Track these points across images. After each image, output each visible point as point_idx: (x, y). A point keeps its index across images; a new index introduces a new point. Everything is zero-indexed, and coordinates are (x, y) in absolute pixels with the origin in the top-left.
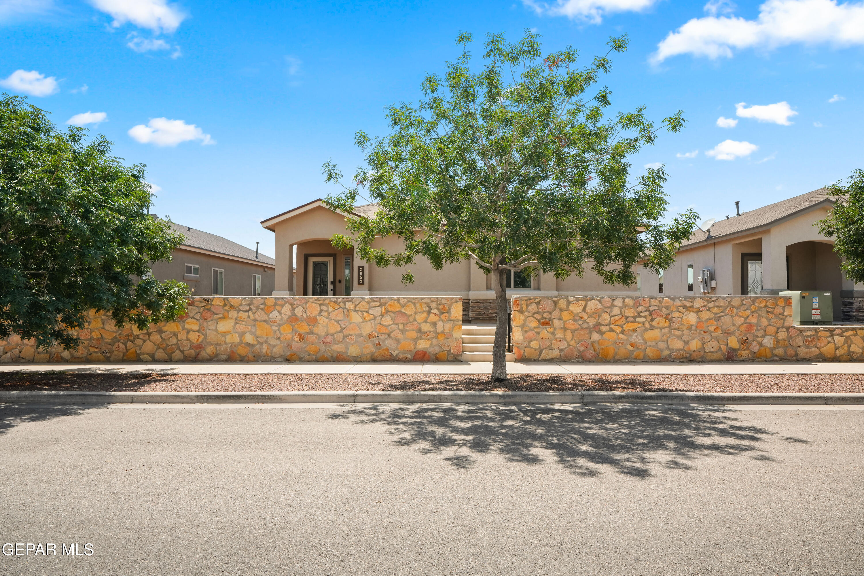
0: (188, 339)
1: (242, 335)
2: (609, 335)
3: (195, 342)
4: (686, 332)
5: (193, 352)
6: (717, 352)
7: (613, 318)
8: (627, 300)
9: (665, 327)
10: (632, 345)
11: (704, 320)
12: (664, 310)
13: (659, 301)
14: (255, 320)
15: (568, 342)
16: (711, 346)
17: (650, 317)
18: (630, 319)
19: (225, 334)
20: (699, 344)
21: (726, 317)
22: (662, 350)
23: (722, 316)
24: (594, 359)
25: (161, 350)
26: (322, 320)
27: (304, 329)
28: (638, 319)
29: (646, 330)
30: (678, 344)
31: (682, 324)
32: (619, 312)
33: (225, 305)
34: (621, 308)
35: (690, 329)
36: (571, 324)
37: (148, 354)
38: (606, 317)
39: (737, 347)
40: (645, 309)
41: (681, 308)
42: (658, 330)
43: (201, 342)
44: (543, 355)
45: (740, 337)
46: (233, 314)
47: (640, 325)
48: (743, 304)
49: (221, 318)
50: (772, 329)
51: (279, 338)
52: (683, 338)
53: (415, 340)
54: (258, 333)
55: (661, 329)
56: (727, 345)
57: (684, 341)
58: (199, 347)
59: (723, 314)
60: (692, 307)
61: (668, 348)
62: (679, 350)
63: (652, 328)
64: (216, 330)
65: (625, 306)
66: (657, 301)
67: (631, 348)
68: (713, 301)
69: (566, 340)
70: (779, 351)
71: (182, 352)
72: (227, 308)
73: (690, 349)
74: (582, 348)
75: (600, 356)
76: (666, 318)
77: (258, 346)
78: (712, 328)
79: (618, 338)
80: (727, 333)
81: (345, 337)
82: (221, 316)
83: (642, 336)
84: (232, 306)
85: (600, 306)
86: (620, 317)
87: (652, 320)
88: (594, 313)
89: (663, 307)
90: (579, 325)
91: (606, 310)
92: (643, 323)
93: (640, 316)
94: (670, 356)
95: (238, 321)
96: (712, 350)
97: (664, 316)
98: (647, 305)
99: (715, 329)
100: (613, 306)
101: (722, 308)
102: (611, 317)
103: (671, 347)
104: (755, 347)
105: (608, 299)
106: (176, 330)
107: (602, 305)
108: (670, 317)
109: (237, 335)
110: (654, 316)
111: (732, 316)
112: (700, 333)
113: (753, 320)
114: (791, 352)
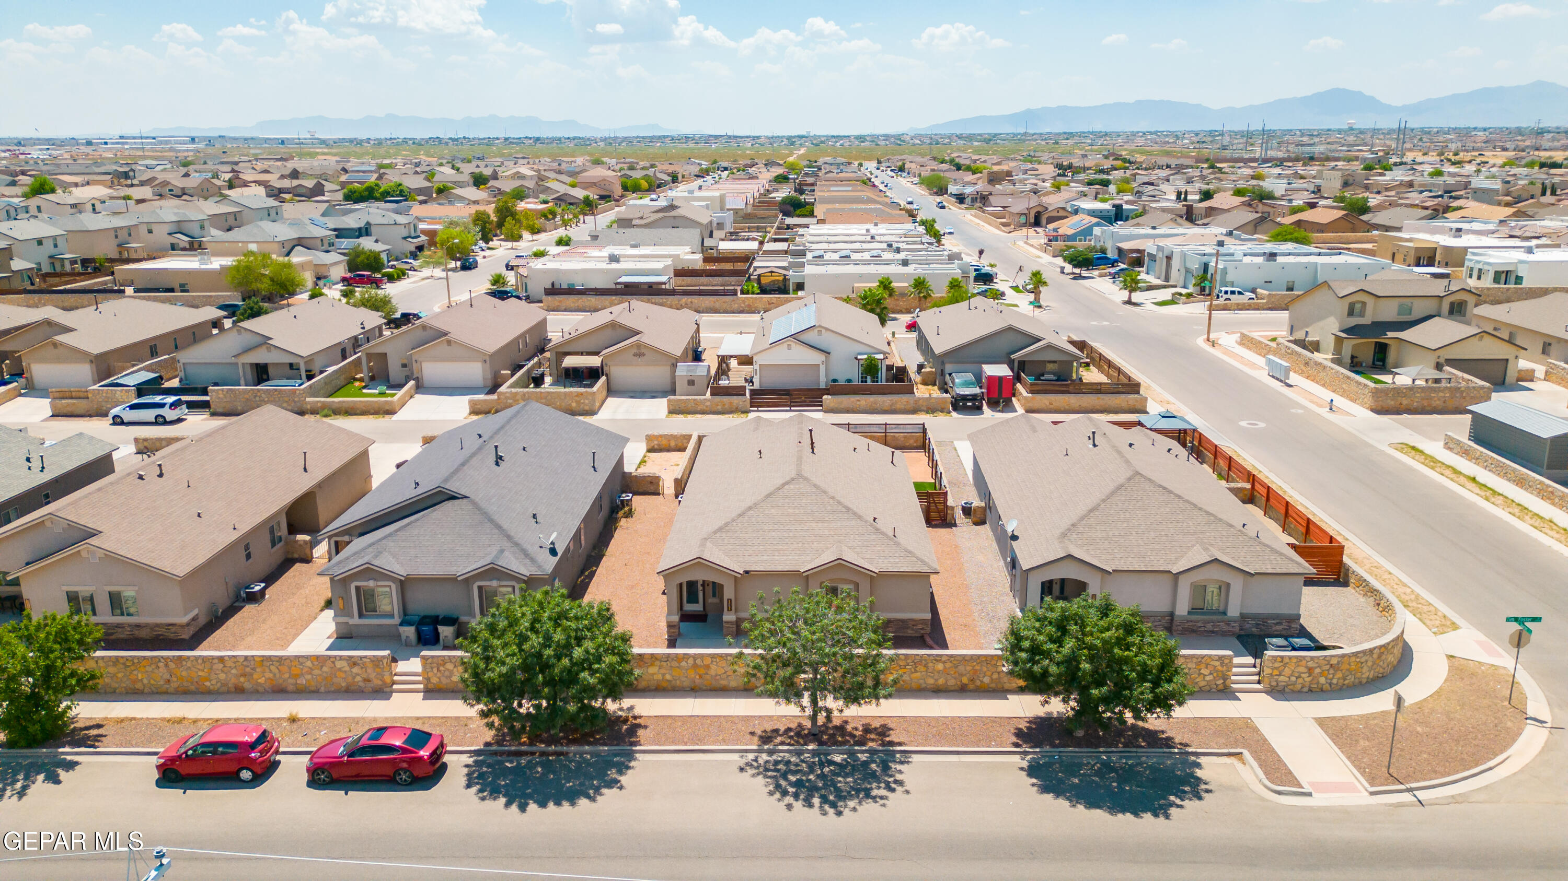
1: (664, 675)
4: (936, 674)
6: (954, 687)
7: (892, 666)
8: (901, 656)
10: (903, 681)
11: (947, 668)
12: (923, 662)
13: (921, 657)
14: (671, 666)
16: (952, 682)
17: (915, 666)
18: (902, 667)
19: (653, 675)
20: (944, 681)
21: (961, 666)
22: (921, 686)
23: (959, 665)
26: (713, 667)
27: (702, 671)
28: (907, 667)
29: (912, 673)
30: (931, 681)
31: (934, 670)
33: (652, 658)
34: (897, 660)
35: (939, 672)
39: (967, 683)
40: (912, 661)
41: (934, 661)
45: (969, 677)
46: (658, 663)
47: (909, 670)
48: (972, 659)
49: (650, 666)
50: (989, 673)
51: (686, 677)
52: (935, 677)
54: (674, 674)
56: (961, 682)
57: (935, 680)
60: (940, 660)
61: (925, 685)
63: (916, 671)
65: (899, 659)
66: (919, 657)
67: (903, 683)
68: (954, 657)
70: (993, 685)
73: (938, 684)
76: (925, 667)
77: (674, 683)
80: (962, 675)
82: (650, 664)
83: (910, 676)
84: (656, 658)
86: (896, 665)
89: (923, 660)
92: (910, 668)
93: (908, 665)
94: (926, 689)
95: (660, 667)
96: (951, 686)
97: (923, 665)
98: (913, 659)
99: (954, 673)
101: (959, 661)
103: (927, 683)
104: (978, 683)
109: (660, 675)
110: (917, 665)
111: (965, 666)
112: (944, 675)
113: (978, 668)
114: (999, 686)
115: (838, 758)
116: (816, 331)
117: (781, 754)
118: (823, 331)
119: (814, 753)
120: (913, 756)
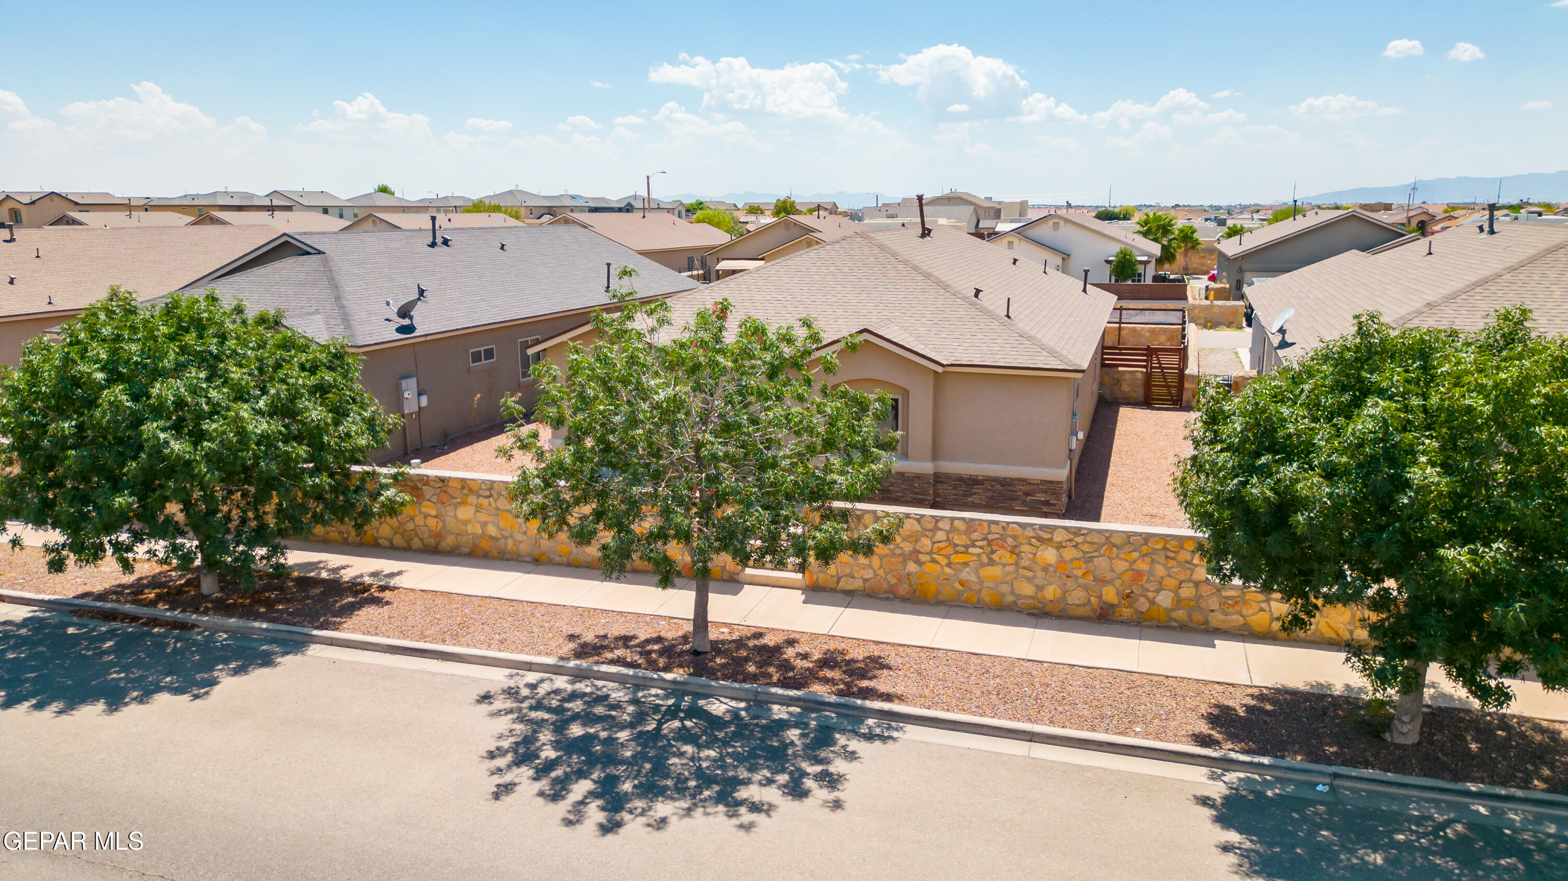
0: (426, 525)
1: (484, 525)
2: (929, 568)
3: (433, 529)
4: (1040, 574)
5: (432, 541)
6: (1084, 605)
7: (936, 545)
8: (956, 523)
9: (1011, 564)
10: (961, 584)
11: (1067, 559)
12: (1009, 540)
13: (1003, 528)
14: (497, 509)
15: (874, 572)
16: (1077, 596)
17: (989, 549)
18: (959, 549)
19: (466, 522)
20: (1059, 593)
21: (1100, 559)
22: (1003, 595)
23: (1096, 557)
24: (909, 596)
25: (398, 536)
28: (971, 550)
29: (983, 565)
30: (1027, 589)
31: (1035, 563)
32: (945, 538)
33: (463, 488)
34: (948, 533)
35: (1045, 569)
36: (879, 549)
37: (386, 539)
38: (926, 543)
39: (1116, 602)
40: (982, 536)
41: (1034, 541)
42: (1001, 567)
43: (441, 530)
44: (842, 585)
45: (1121, 588)
46: (472, 499)
47: (974, 558)
48: (1129, 543)
49: (459, 503)
50: (1171, 583)
51: (525, 533)
52: (1036, 581)
54: (502, 524)
55: (1004, 565)
56: (1100, 597)
57: (1037, 586)
58: (438, 536)
59: (1096, 554)
60: (1050, 540)
61: (1013, 593)
62: (1028, 597)
63: (992, 563)
64: (456, 517)
65: (953, 529)
66: (1000, 528)
67: (961, 588)
68: (1083, 535)
69: (872, 568)
70: (1180, 614)
71: (421, 539)
72: (465, 491)
73: (1044, 597)
74: (894, 581)
75: (918, 593)
76: (1012, 552)
77: (502, 541)
78: (1079, 573)
79: (943, 572)
80: (1102, 581)
82: (459, 500)
83: (977, 573)
84: (470, 490)
85: (917, 527)
86: (945, 544)
87: (993, 552)
88: (910, 536)
89: (1008, 536)
90: (890, 550)
91: (927, 533)
92: (979, 555)
93: (974, 546)
94: (1015, 603)
95: (478, 508)
96: (1077, 602)
97: (1009, 549)
98: (986, 531)
99: (1084, 574)
100: (936, 529)
101: (1095, 546)
102: (933, 543)
103: (1017, 592)
104: (1143, 605)
105: (930, 519)
106: (413, 514)
107: (921, 527)
108: (1017, 551)
109: (478, 525)
110: (994, 548)
111: (1111, 559)
112: (1060, 577)
113: (1143, 566)
114: (1198, 617)
115: (718, 708)
116: (1051, 223)
117: (600, 683)
118: (1062, 223)
119: (675, 689)
120: (909, 728)
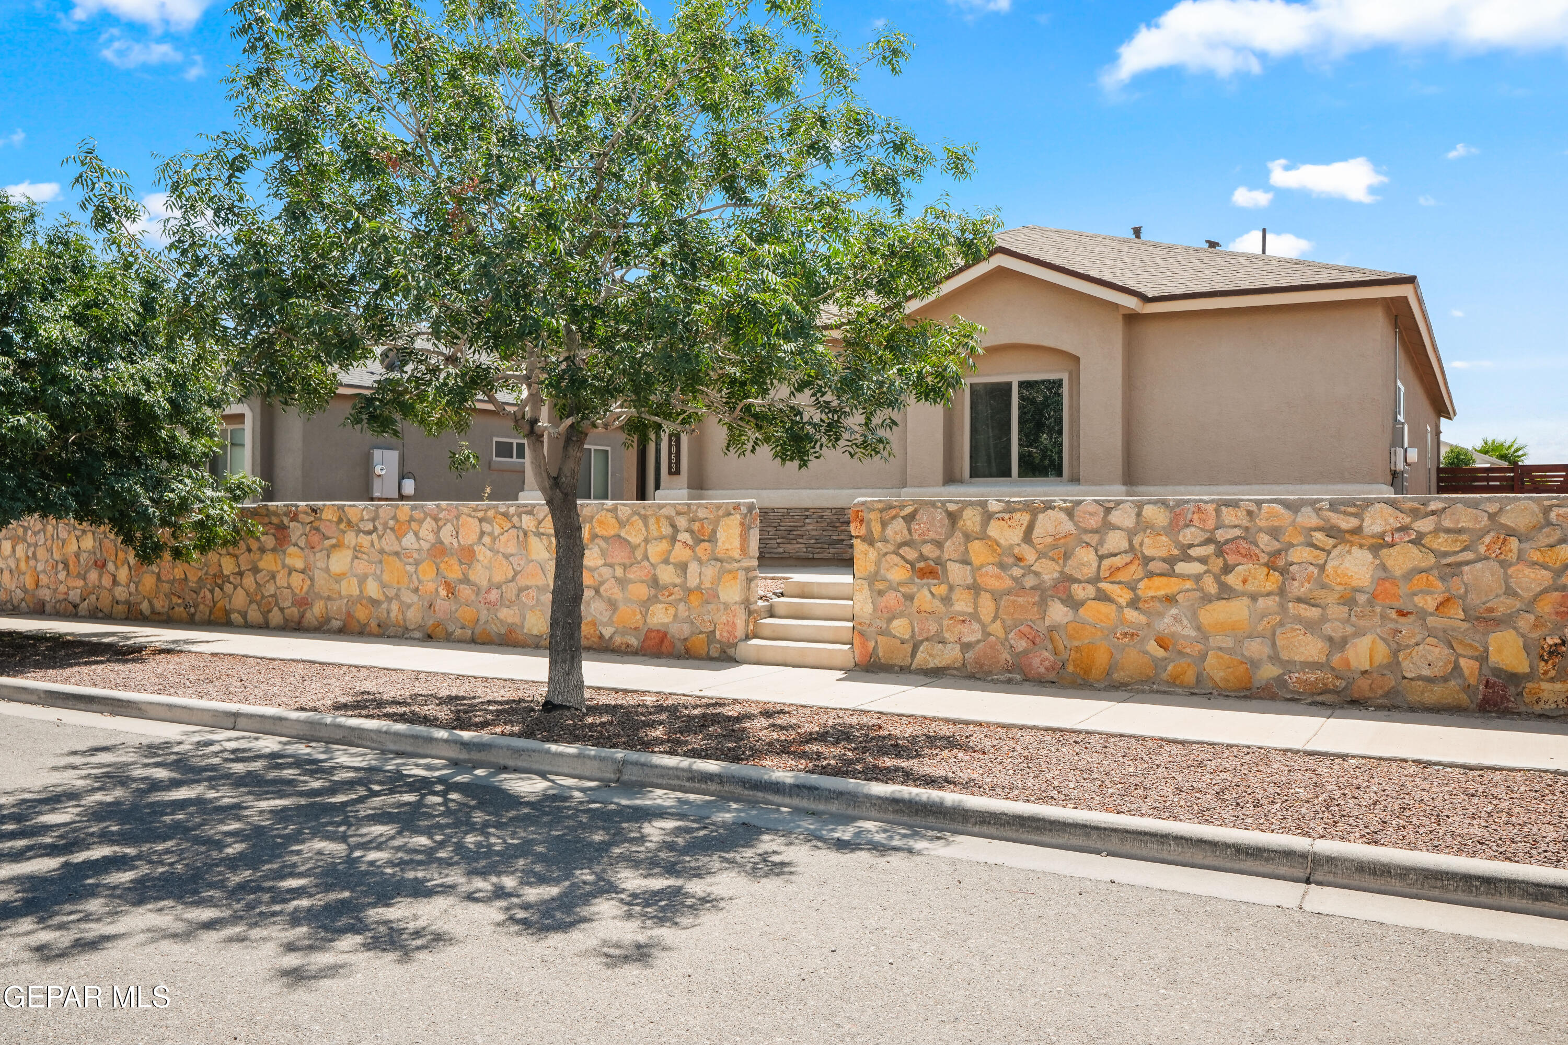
0: (289, 587)
1: (362, 580)
2: (1094, 612)
3: (298, 592)
5: (294, 612)
6: (1445, 679)
7: (1106, 563)
8: (1148, 511)
9: (1269, 594)
10: (1162, 643)
11: (1398, 573)
12: (1264, 540)
13: (1250, 513)
14: (382, 552)
15: (984, 626)
16: (1425, 659)
17: (1220, 562)
18: (1154, 566)
19: (339, 578)
20: (1382, 653)
21: (1479, 565)
22: (1255, 664)
23: (1468, 563)
24: (1052, 676)
25: (254, 606)
28: (1181, 567)
29: (1207, 599)
30: (1309, 648)
31: (1324, 586)
32: (1125, 545)
33: (340, 520)
34: (1131, 534)
36: (993, 579)
37: (239, 612)
38: (1084, 561)
39: (1522, 666)
40: (1202, 536)
41: (1319, 536)
42: (1246, 601)
43: (307, 593)
44: (922, 658)
45: (1535, 635)
46: (350, 538)
47: (1188, 585)
48: (1549, 523)
49: (334, 546)
51: (416, 590)
52: (1328, 629)
53: (646, 604)
54: (386, 577)
55: (1254, 597)
56: (1483, 658)
57: (1330, 639)
58: (303, 603)
59: (1469, 556)
60: (1357, 531)
61: (1275, 658)
62: (1314, 666)
64: (327, 570)
65: (1142, 526)
66: (1242, 513)
67: (1160, 653)
68: (1433, 513)
69: (979, 621)
71: (282, 610)
72: (342, 526)
73: (1348, 663)
74: (1021, 645)
75: (1070, 669)
76: (1271, 566)
77: (384, 606)
78: (1430, 603)
79: (1123, 621)
80: (1486, 620)
81: (521, 590)
82: (334, 541)
83: (1194, 616)
84: (349, 523)
85: (1069, 526)
86: (1127, 558)
87: (1227, 569)
88: (1054, 547)
89: (1260, 530)
90: (1015, 579)
91: (1087, 538)
92: (1198, 578)
93: (1187, 558)
94: (1280, 681)
96: (1426, 672)
97: (1264, 558)
98: (1211, 524)
99: (1441, 604)
100: (1107, 526)
101: (1464, 537)
102: (1101, 558)
103: (1284, 656)
105: (1093, 508)
106: (274, 569)
107: (1076, 524)
108: (1281, 563)
109: (355, 579)
110: (1231, 559)
111: (1504, 564)
112: (1383, 617)
